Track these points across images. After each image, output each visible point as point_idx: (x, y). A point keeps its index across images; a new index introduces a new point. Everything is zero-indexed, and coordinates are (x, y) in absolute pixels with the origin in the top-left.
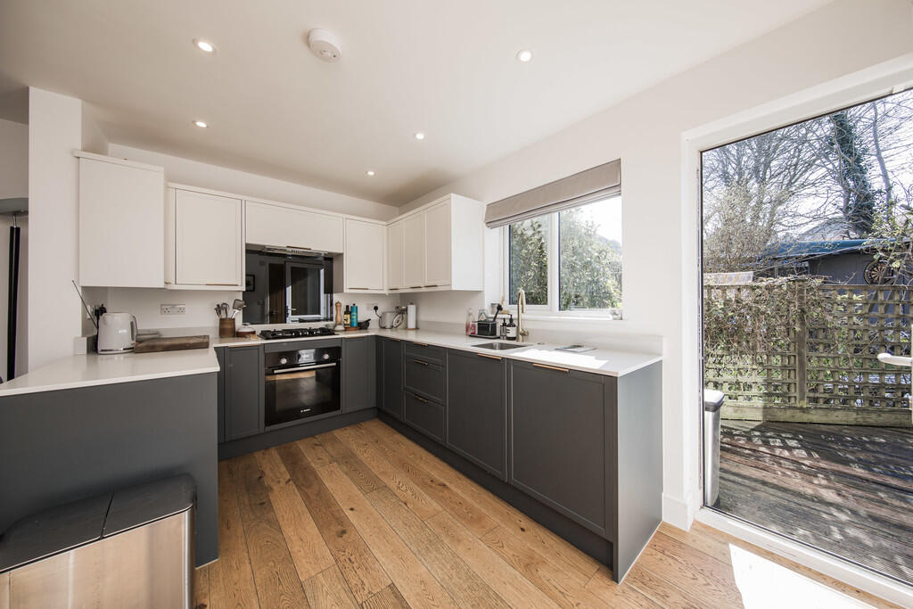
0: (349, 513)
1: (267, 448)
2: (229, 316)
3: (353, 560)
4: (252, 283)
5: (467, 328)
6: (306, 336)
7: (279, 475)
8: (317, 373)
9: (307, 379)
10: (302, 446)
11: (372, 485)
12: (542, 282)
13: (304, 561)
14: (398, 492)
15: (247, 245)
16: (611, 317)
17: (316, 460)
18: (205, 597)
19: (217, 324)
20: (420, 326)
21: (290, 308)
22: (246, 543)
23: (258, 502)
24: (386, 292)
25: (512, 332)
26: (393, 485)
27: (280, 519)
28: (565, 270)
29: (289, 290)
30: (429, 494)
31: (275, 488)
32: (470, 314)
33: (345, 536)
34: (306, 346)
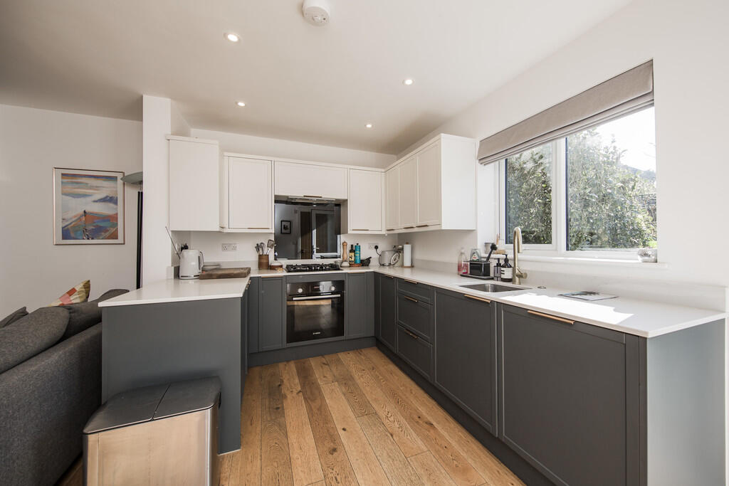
0: (341, 432)
1: (288, 361)
2: (265, 253)
3: (339, 480)
4: (289, 227)
5: (460, 268)
6: (317, 270)
7: (293, 385)
8: (332, 301)
9: (325, 306)
10: (313, 362)
11: (364, 409)
12: (546, 218)
13: (300, 469)
14: (386, 422)
15: (275, 196)
16: (640, 259)
17: (322, 377)
18: (225, 480)
19: (257, 259)
20: (415, 264)
21: (315, 247)
22: (261, 441)
23: (275, 407)
24: (384, 232)
25: (507, 273)
26: (382, 414)
27: (288, 425)
28: (576, 206)
29: (314, 232)
30: (415, 431)
31: (288, 396)
32: (462, 254)
33: (335, 454)
34: (326, 278)
